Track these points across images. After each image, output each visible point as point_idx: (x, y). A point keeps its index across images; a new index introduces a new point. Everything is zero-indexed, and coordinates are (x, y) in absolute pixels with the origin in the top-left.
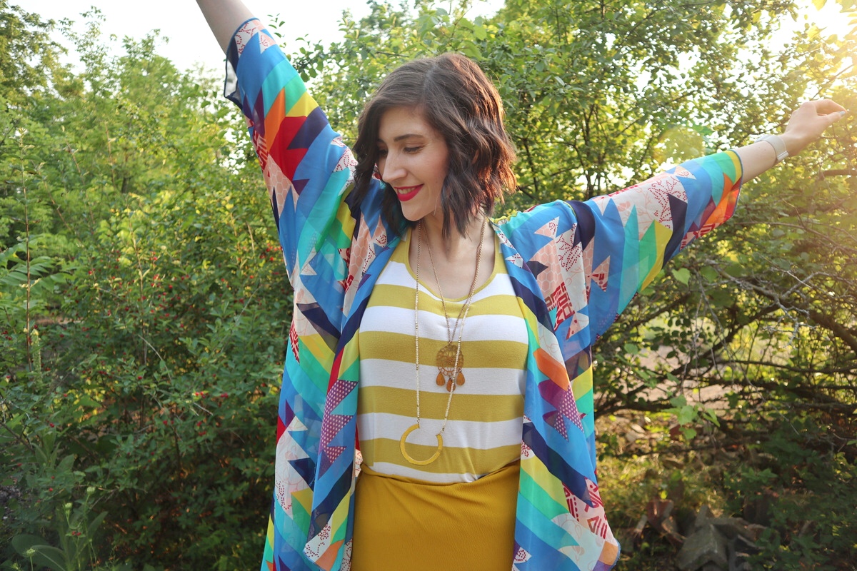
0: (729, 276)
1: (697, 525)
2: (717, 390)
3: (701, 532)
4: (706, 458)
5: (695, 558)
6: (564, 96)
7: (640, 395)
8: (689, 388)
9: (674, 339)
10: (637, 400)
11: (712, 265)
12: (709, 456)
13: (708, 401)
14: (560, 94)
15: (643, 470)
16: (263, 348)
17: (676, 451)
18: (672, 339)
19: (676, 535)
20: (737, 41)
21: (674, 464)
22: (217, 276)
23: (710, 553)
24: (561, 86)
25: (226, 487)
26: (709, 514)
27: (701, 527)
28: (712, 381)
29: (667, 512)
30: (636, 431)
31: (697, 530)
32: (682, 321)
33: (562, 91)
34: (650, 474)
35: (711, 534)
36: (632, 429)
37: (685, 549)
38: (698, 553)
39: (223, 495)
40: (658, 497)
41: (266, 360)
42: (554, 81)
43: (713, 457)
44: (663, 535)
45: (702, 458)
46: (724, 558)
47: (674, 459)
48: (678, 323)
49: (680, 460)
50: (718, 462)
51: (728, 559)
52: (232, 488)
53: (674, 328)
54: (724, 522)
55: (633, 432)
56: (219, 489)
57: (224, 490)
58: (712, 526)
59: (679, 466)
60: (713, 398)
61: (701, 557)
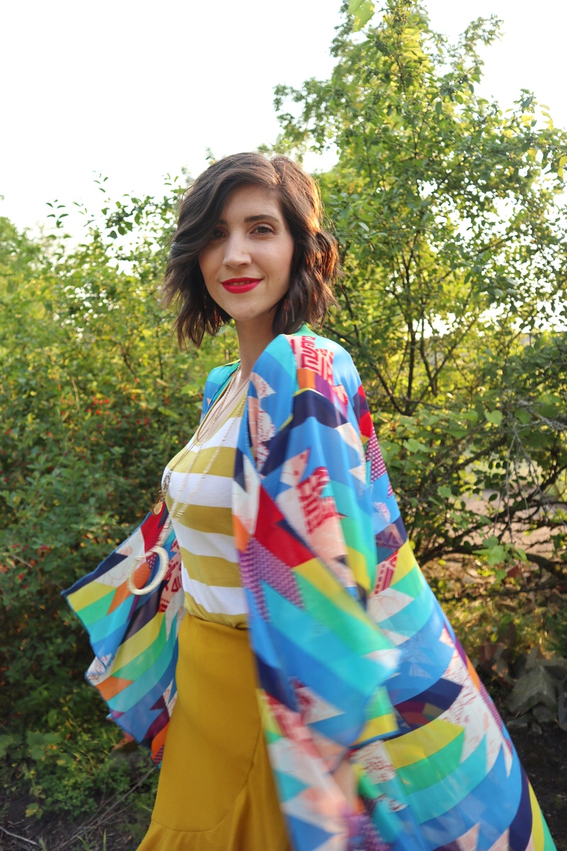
0: (541, 417)
1: (527, 666)
2: (545, 532)
3: (532, 674)
4: (539, 601)
5: (525, 699)
6: (367, 241)
7: (466, 538)
8: (519, 531)
9: (496, 481)
10: (462, 544)
11: (525, 406)
12: (543, 599)
13: (536, 543)
14: (365, 239)
15: (476, 615)
16: (85, 500)
17: (509, 594)
18: (493, 482)
19: (508, 679)
20: (555, 187)
21: (508, 607)
22: (42, 429)
23: (540, 694)
24: (366, 232)
25: (54, 640)
26: (540, 655)
27: (531, 669)
28: (541, 524)
29: (497, 656)
30: (471, 576)
31: (528, 671)
32: (502, 463)
33: (366, 236)
34: (483, 618)
35: (541, 676)
36: (468, 574)
37: (516, 690)
38: (528, 694)
39: (51, 648)
40: (489, 640)
41: (88, 512)
42: (359, 227)
43: (547, 599)
44: (494, 678)
45: (536, 600)
46: (553, 699)
47: (508, 602)
48: (498, 466)
49: (513, 604)
50: (552, 605)
51: (557, 700)
52: (59, 641)
53: (494, 470)
54: (554, 663)
55: (469, 577)
56: (48, 642)
57: (52, 643)
58: (542, 669)
59: (513, 609)
60: (542, 540)
61: (531, 699)
